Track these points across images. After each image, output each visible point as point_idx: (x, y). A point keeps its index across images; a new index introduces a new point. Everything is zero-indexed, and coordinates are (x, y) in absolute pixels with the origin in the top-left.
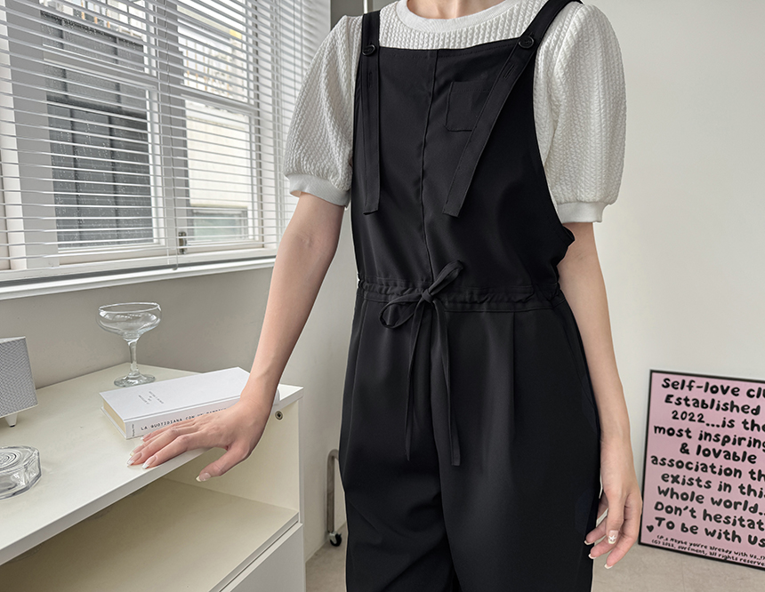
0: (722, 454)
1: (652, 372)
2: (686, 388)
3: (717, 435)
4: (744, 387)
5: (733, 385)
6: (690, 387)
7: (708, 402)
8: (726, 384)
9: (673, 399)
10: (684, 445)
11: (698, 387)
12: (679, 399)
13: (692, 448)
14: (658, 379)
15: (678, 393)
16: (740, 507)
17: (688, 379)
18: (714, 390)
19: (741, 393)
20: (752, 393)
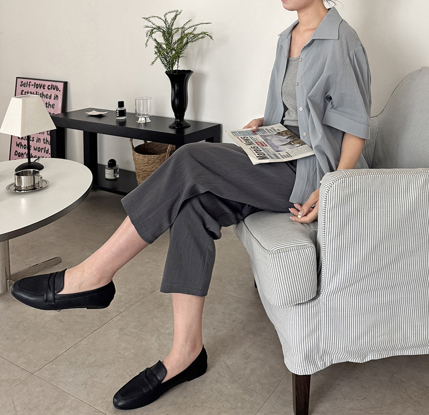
1: (17, 78)
2: (28, 86)
4: (47, 83)
5: (43, 83)
6: (29, 85)
7: (35, 93)
8: (41, 82)
11: (32, 85)
12: (26, 92)
14: (19, 81)
15: (26, 89)
16: (43, 151)
17: (29, 81)
18: (37, 86)
19: (46, 87)
20: (49, 87)
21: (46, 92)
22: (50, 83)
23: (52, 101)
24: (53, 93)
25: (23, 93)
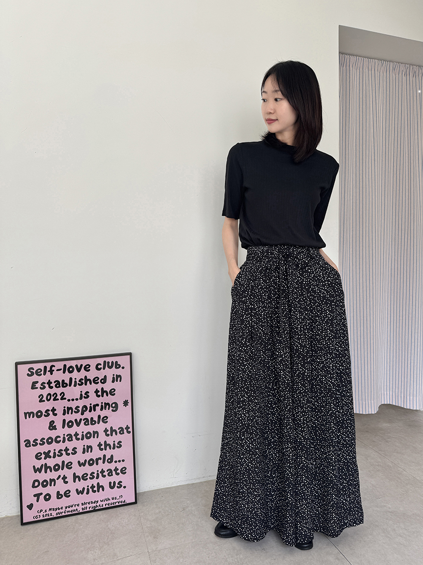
0: (83, 422)
1: (17, 364)
2: (48, 373)
3: (77, 407)
4: (93, 363)
5: (85, 362)
6: (51, 371)
7: (67, 381)
10: (52, 422)
11: (58, 370)
12: (43, 384)
13: (58, 424)
14: (24, 369)
15: (44, 379)
16: (100, 462)
17: (48, 365)
18: (70, 369)
19: (93, 368)
20: (99, 367)
21: (92, 374)
22: (101, 361)
23: (108, 387)
24: (110, 373)
25: (38, 385)
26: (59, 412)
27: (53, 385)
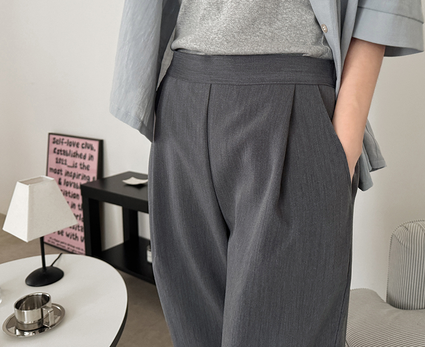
0: (73, 185)
1: (49, 134)
2: (61, 144)
3: (71, 173)
4: (81, 142)
6: (62, 142)
7: (68, 152)
8: (75, 140)
9: (56, 151)
10: (60, 179)
11: (65, 143)
12: (58, 150)
13: (62, 181)
15: (58, 147)
17: (62, 137)
18: (70, 144)
19: (80, 146)
20: (84, 146)
21: (80, 151)
23: (87, 162)
24: (87, 152)
26: (64, 173)
27: (62, 152)
